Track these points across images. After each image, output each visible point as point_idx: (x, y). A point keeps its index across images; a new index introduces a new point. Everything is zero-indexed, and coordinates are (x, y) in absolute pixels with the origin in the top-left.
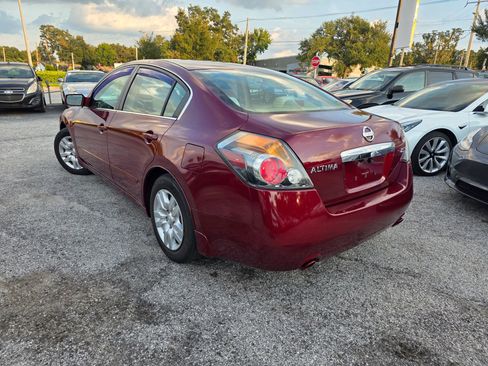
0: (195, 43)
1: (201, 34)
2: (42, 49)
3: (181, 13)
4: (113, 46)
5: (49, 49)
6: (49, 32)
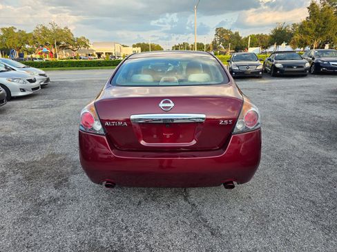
0: (318, 26)
1: (326, 18)
2: (214, 43)
3: (313, 4)
4: (258, 35)
5: (218, 42)
6: (220, 32)
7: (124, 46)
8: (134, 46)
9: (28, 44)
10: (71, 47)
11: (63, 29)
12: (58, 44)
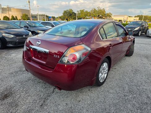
7: (130, 17)
8: (135, 17)
9: (87, 16)
10: (104, 17)
11: (102, 9)
12: (98, 16)
